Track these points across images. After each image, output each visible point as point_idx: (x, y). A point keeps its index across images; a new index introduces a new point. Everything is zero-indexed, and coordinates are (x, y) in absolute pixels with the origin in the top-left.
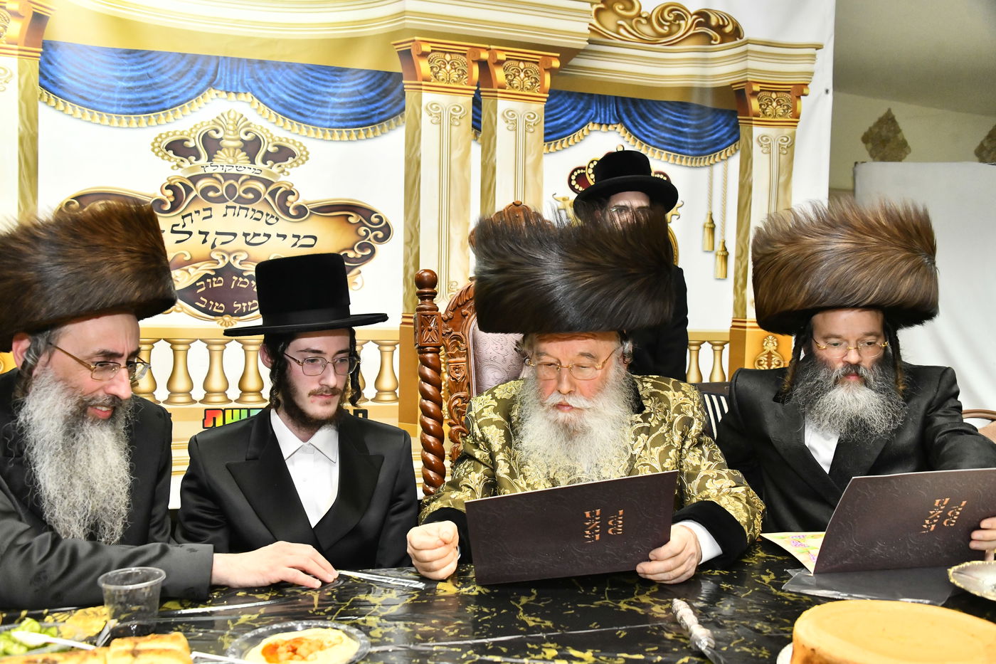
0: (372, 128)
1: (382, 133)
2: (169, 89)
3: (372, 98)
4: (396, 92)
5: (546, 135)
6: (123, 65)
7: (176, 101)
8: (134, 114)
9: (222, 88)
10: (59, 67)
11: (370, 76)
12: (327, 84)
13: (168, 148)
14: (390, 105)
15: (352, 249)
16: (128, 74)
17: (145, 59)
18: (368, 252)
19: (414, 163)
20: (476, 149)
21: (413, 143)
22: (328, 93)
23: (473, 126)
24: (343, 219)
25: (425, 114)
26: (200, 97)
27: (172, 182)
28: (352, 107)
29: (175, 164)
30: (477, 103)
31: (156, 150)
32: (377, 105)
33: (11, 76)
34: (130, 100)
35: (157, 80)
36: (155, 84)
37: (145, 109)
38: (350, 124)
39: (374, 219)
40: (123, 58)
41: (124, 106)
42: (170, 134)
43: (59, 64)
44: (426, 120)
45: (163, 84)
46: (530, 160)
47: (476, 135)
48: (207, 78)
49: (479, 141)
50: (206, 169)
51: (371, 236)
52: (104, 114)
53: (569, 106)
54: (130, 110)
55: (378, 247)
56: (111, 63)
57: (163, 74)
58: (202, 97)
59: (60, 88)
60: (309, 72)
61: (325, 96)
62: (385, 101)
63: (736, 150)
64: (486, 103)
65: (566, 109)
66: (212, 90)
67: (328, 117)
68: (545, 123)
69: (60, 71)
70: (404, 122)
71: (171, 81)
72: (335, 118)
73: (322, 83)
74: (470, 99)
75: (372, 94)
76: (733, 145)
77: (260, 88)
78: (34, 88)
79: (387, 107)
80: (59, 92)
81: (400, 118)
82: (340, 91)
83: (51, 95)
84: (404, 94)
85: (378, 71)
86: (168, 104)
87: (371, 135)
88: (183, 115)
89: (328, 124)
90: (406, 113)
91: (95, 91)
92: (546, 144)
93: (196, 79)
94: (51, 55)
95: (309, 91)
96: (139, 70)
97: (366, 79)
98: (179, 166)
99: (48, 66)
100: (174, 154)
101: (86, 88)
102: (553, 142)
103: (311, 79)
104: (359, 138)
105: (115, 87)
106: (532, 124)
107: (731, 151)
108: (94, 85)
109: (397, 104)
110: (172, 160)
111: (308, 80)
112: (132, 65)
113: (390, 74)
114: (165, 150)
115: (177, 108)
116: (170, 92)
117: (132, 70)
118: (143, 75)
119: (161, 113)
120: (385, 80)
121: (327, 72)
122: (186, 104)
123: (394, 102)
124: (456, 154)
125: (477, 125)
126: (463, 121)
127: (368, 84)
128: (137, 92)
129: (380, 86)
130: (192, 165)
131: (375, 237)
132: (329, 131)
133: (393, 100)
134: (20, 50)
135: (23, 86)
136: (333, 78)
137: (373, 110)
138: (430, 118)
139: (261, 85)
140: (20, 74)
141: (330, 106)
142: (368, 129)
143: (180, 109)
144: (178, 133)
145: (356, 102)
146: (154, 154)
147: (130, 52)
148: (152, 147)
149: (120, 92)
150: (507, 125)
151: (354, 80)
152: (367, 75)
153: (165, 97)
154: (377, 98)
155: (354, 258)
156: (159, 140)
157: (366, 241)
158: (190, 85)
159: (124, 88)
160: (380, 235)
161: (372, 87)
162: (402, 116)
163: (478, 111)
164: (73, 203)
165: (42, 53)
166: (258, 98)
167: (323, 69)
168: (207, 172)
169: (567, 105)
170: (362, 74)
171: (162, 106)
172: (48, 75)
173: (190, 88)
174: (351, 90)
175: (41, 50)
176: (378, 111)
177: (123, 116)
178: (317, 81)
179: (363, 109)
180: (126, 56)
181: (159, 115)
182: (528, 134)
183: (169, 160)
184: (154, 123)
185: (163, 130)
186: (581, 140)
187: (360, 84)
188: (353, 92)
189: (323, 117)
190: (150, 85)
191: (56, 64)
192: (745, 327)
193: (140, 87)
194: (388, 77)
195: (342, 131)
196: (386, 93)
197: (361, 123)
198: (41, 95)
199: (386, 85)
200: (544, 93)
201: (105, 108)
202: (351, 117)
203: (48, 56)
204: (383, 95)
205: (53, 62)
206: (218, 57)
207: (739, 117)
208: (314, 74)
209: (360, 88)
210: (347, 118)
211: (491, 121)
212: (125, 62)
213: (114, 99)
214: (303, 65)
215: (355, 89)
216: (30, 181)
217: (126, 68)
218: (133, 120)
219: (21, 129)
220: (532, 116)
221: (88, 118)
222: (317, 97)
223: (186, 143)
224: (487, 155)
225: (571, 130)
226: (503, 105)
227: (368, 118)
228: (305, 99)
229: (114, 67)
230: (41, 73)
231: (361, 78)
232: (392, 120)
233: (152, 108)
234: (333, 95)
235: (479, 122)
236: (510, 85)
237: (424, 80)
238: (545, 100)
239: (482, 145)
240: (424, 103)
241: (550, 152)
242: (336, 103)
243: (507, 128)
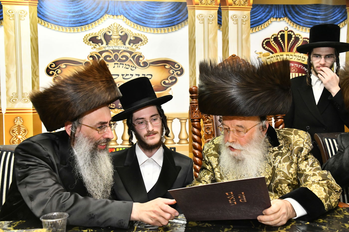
0: (174, 27)
1: (179, 29)
2: (89, 15)
3: (174, 14)
4: (184, 11)
5: (251, 25)
6: (71, 6)
7: (92, 21)
8: (76, 26)
9: (111, 14)
10: (45, 9)
11: (173, 4)
12: (154, 9)
13: (90, 40)
14: (182, 17)
15: (167, 79)
16: (72, 10)
17: (79, 3)
18: (174, 80)
19: (193, 41)
20: (220, 34)
21: (192, 33)
22: (155, 13)
23: (218, 23)
24: (163, 66)
25: (197, 20)
26: (102, 18)
27: (92, 55)
28: (165, 19)
29: (93, 47)
30: (219, 13)
31: (85, 41)
32: (176, 17)
33: (27, 13)
34: (74, 21)
35: (84, 12)
36: (84, 14)
37: (80, 24)
38: (165, 26)
39: (176, 66)
40: (70, 4)
41: (72, 24)
42: (91, 34)
43: (45, 7)
44: (197, 22)
45: (87, 14)
46: (244, 36)
47: (219, 27)
48: (105, 10)
49: (221, 29)
50: (106, 48)
51: (175, 73)
52: (64, 28)
53: (262, 11)
54: (74, 25)
55: (178, 78)
56: (66, 6)
57: (86, 9)
58: (103, 18)
59: (46, 17)
60: (147, 5)
61: (153, 15)
62: (179, 15)
63: (345, 24)
64: (223, 13)
65: (260, 12)
66: (107, 15)
67: (155, 23)
68: (251, 19)
69: (45, 11)
70: (188, 24)
71: (90, 12)
72: (158, 23)
73: (152, 9)
74: (216, 11)
75: (174, 12)
76: (344, 22)
77: (126, 13)
78: (36, 18)
79: (180, 18)
80: (46, 19)
81: (186, 22)
82: (160, 12)
83: (42, 21)
84: (187, 11)
85: (176, 2)
86: (89, 22)
87: (174, 30)
88: (95, 26)
89: (155, 26)
90: (189, 20)
91: (60, 18)
92: (251, 29)
93: (100, 11)
94: (42, 5)
95: (147, 13)
96: (77, 8)
97: (171, 6)
98: (94, 48)
99: (41, 9)
100: (93, 42)
101: (56, 17)
102: (255, 28)
103: (147, 7)
104: (169, 32)
105: (67, 16)
106: (245, 21)
107: (343, 25)
108: (59, 15)
109: (184, 16)
110: (92, 45)
111: (146, 8)
112: (74, 6)
113: (181, 3)
114: (89, 41)
115: (93, 23)
116: (90, 17)
117: (74, 9)
118: (78, 11)
119: (86, 26)
120: (179, 6)
121: (154, 4)
122: (96, 22)
123: (183, 15)
124: (211, 36)
125: (220, 23)
126: (213, 22)
127: (172, 8)
128: (77, 18)
129: (177, 8)
130: (100, 47)
131: (177, 74)
132: (156, 29)
133: (183, 14)
134: (29, 3)
135: (31, 18)
136: (157, 7)
137: (174, 19)
138: (199, 21)
139: (127, 11)
140: (30, 12)
141: (156, 18)
142: (172, 28)
143: (94, 23)
144: (94, 34)
145: (167, 16)
146: (84, 43)
147: (73, 1)
148: (83, 40)
149: (70, 18)
150: (233, 22)
151: (166, 7)
152: (171, 4)
153: (88, 19)
154: (176, 14)
155: (168, 83)
156: (86, 37)
157: (173, 75)
158: (97, 13)
159: (71, 16)
160: (179, 73)
161: (174, 9)
162: (187, 21)
163: (220, 16)
164: (53, 65)
165: (38, 4)
166: (126, 17)
167: (152, 3)
168: (106, 50)
169: (260, 11)
170: (169, 4)
171: (86, 23)
172: (41, 13)
173: (98, 15)
174: (164, 11)
175: (38, 2)
176: (177, 20)
177: (71, 28)
178: (150, 8)
179: (170, 19)
180: (71, 3)
181: (86, 27)
182: (243, 26)
183: (91, 45)
184: (84, 30)
185: (87, 33)
186: (268, 26)
187: (168, 8)
188: (166, 12)
189: (154, 23)
190: (82, 14)
191: (44, 8)
193: (78, 15)
194: (180, 5)
195: (161, 29)
196: (180, 11)
197: (169, 25)
198: (39, 21)
199: (180, 8)
200: (250, 6)
201: (64, 25)
202: (165, 23)
203: (40, 5)
204: (178, 12)
205: (42, 7)
206: (109, 1)
207: (347, 8)
208: (149, 5)
209: (169, 10)
210: (164, 23)
211: (226, 20)
212: (71, 5)
213: (67, 21)
214: (144, 2)
215: (166, 10)
216: (36, 57)
217: (71, 8)
218: (76, 29)
219: (31, 35)
220: (245, 17)
221: (57, 29)
222: (151, 15)
223: (97, 38)
224: (224, 36)
225: (263, 22)
226: (231, 13)
227: (172, 23)
228: (145, 16)
229: (67, 8)
230: (38, 12)
231: (169, 5)
232: (183, 23)
233: (83, 24)
234: (157, 14)
235: (221, 21)
236: (234, 3)
237: (196, 5)
238: (251, 9)
239: (223, 31)
240: (196, 15)
241: (253, 33)
242: (159, 17)
243: (234, 23)
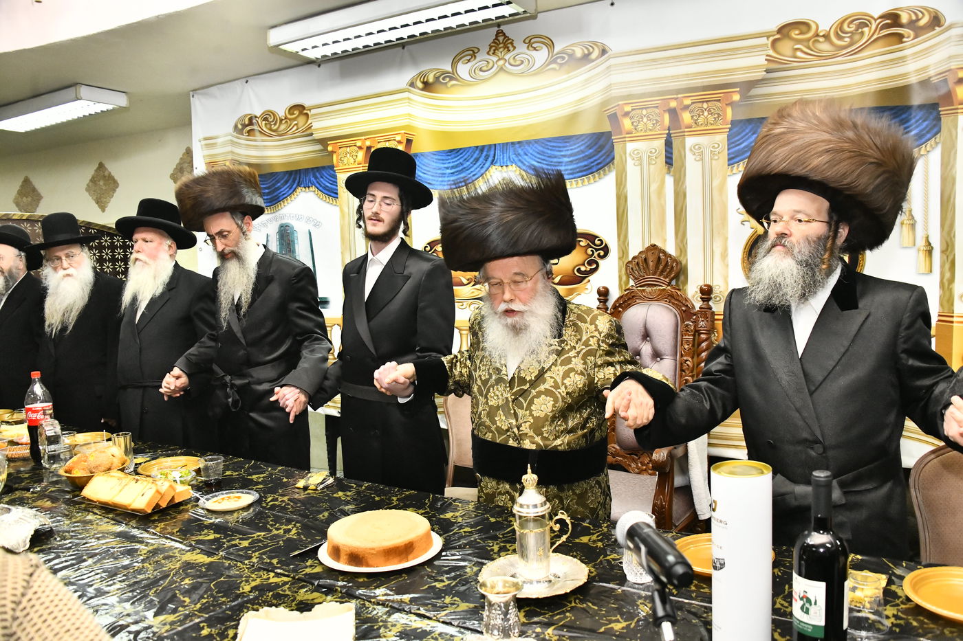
0: (592, 176)
1: (599, 178)
2: (471, 170)
3: (591, 154)
4: (608, 147)
5: (729, 160)
6: (449, 159)
7: (474, 177)
9: (499, 164)
11: (589, 138)
12: (561, 149)
14: (604, 157)
15: (584, 265)
16: (451, 165)
17: (458, 154)
18: (594, 266)
19: (623, 198)
20: (669, 181)
21: (621, 184)
22: (562, 155)
23: (666, 163)
25: (629, 160)
26: (487, 171)
28: (578, 163)
30: (669, 144)
32: (594, 158)
34: (453, 180)
35: (465, 166)
36: (465, 168)
38: (577, 175)
39: (597, 242)
40: (447, 156)
41: (450, 185)
44: (630, 163)
45: (468, 168)
46: (716, 183)
47: (669, 169)
48: (490, 159)
49: (671, 173)
51: (596, 254)
53: (750, 132)
55: (601, 262)
57: (467, 161)
60: (547, 143)
62: (600, 154)
63: (937, 143)
64: (676, 143)
65: (746, 134)
66: (493, 166)
68: (728, 150)
70: (614, 168)
71: (471, 165)
73: (557, 149)
74: (663, 141)
75: (591, 151)
76: (933, 139)
77: (520, 160)
79: (602, 159)
81: (611, 165)
82: (569, 152)
84: (613, 147)
85: (595, 134)
86: (470, 180)
87: (592, 181)
90: (615, 161)
91: (435, 179)
92: (730, 167)
93: (484, 161)
95: (549, 157)
96: (456, 161)
97: (587, 140)
101: (430, 177)
102: (736, 165)
103: (550, 148)
104: (584, 184)
105: (445, 174)
107: (931, 145)
108: (434, 175)
109: (608, 156)
111: (548, 149)
112: (453, 159)
113: (603, 133)
116: (472, 172)
117: (453, 162)
118: (458, 164)
120: (599, 139)
121: (561, 141)
122: (480, 178)
123: (607, 154)
124: (654, 187)
125: (669, 161)
126: (658, 160)
127: (588, 144)
128: (455, 175)
129: (596, 143)
131: (599, 255)
133: (606, 153)
136: (564, 145)
137: (592, 163)
138: (633, 162)
139: (520, 158)
142: (589, 177)
143: (477, 181)
145: (580, 159)
147: (451, 151)
149: (448, 177)
150: (694, 157)
151: (580, 142)
152: (587, 137)
153: (468, 176)
154: (595, 153)
155: (585, 271)
157: (592, 258)
158: (482, 166)
159: (450, 173)
160: (602, 253)
161: (591, 146)
162: (613, 164)
163: (669, 150)
164: (427, 247)
166: (519, 167)
167: (550, 141)
169: (747, 131)
170: (584, 138)
173: (482, 168)
176: (596, 163)
178: (554, 148)
179: (585, 163)
180: (449, 154)
182: (713, 162)
187: (582, 145)
188: (580, 152)
190: (462, 169)
192: (952, 322)
194: (601, 136)
195: (572, 182)
196: (602, 147)
197: (584, 173)
199: (601, 142)
201: (441, 187)
202: (578, 170)
204: (599, 150)
206: (495, 145)
207: (940, 109)
209: (582, 148)
210: (575, 171)
212: (450, 157)
213: (445, 181)
215: (578, 149)
217: (450, 161)
220: (716, 146)
222: (555, 160)
224: (678, 184)
226: (690, 141)
227: (589, 169)
229: (444, 162)
231: (583, 141)
232: (606, 167)
234: (564, 156)
235: (671, 158)
236: (696, 123)
237: (627, 134)
238: (728, 130)
239: (674, 176)
240: (628, 152)
241: (734, 174)
242: (567, 162)
243: (695, 159)
